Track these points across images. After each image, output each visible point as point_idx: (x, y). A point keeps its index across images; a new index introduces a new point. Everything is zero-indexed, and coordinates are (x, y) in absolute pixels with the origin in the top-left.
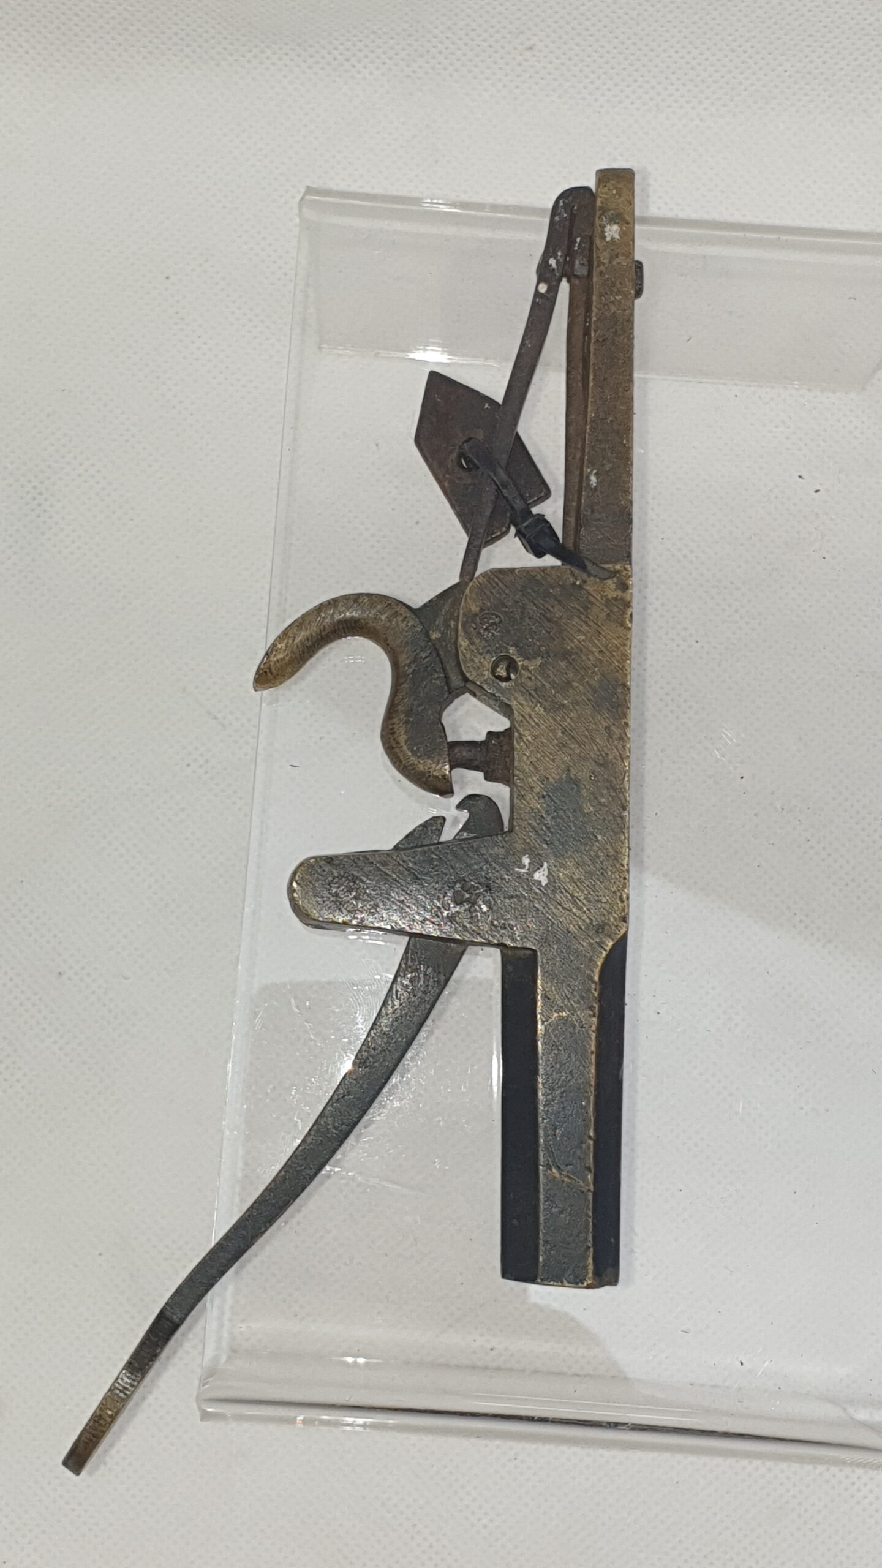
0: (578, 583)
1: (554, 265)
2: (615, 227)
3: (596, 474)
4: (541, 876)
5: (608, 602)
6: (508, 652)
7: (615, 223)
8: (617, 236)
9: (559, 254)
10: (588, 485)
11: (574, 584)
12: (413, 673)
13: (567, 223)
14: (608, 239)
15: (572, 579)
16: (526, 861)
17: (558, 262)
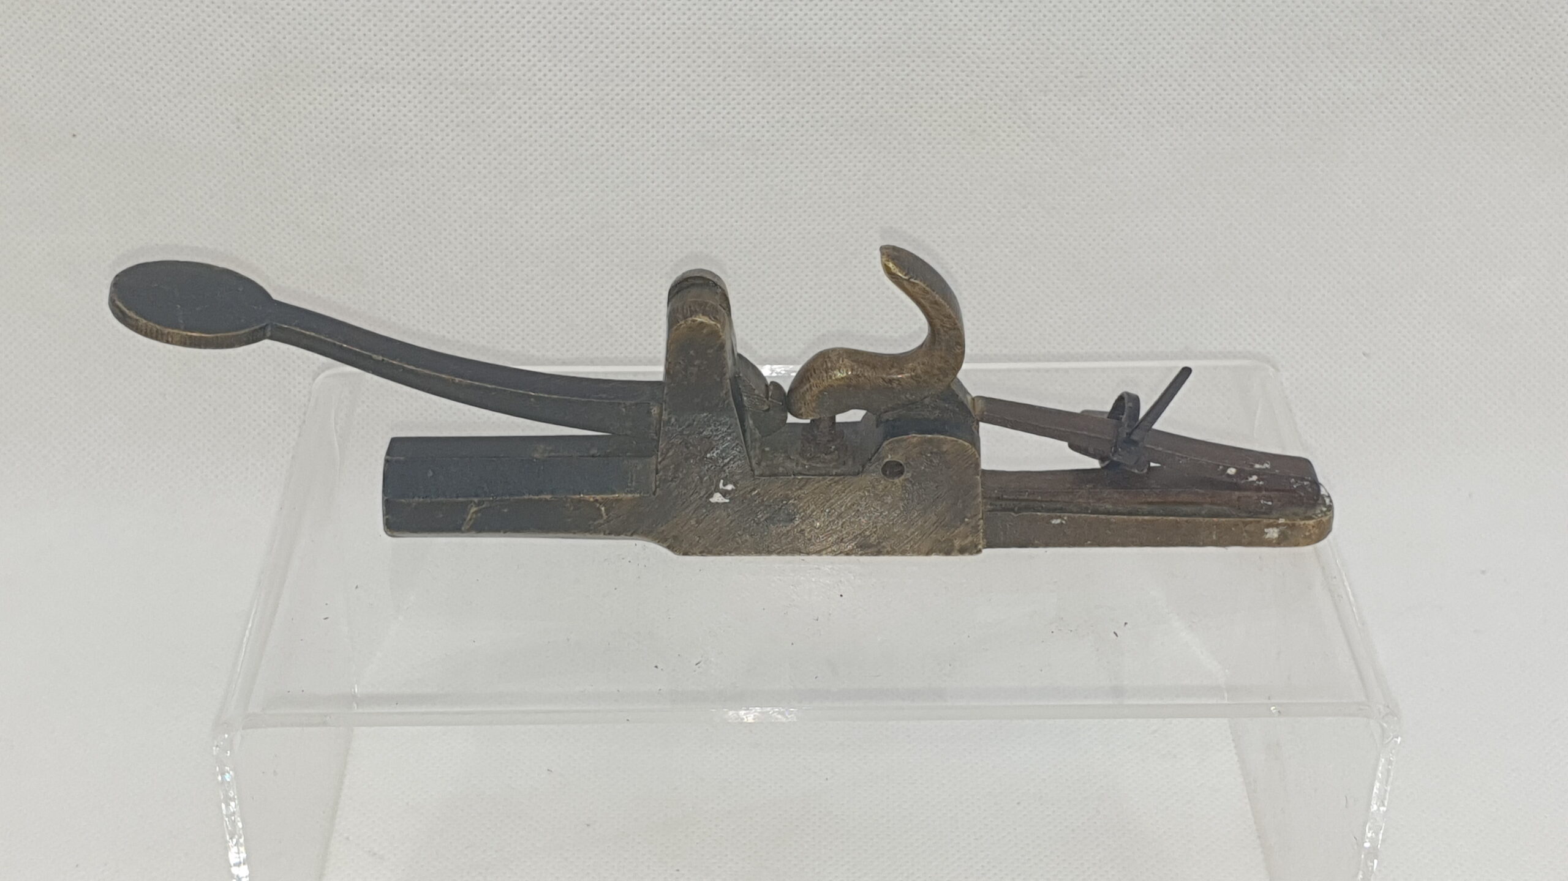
0: (966, 520)
1: (1250, 479)
2: (1276, 535)
3: (1062, 523)
4: (717, 498)
5: (950, 541)
6: (908, 472)
7: (1279, 536)
8: (1268, 536)
9: (1261, 483)
10: (1052, 518)
11: (966, 517)
12: (893, 388)
13: (1288, 488)
14: (1266, 530)
15: (969, 515)
16: (730, 487)
17: (1253, 482)
